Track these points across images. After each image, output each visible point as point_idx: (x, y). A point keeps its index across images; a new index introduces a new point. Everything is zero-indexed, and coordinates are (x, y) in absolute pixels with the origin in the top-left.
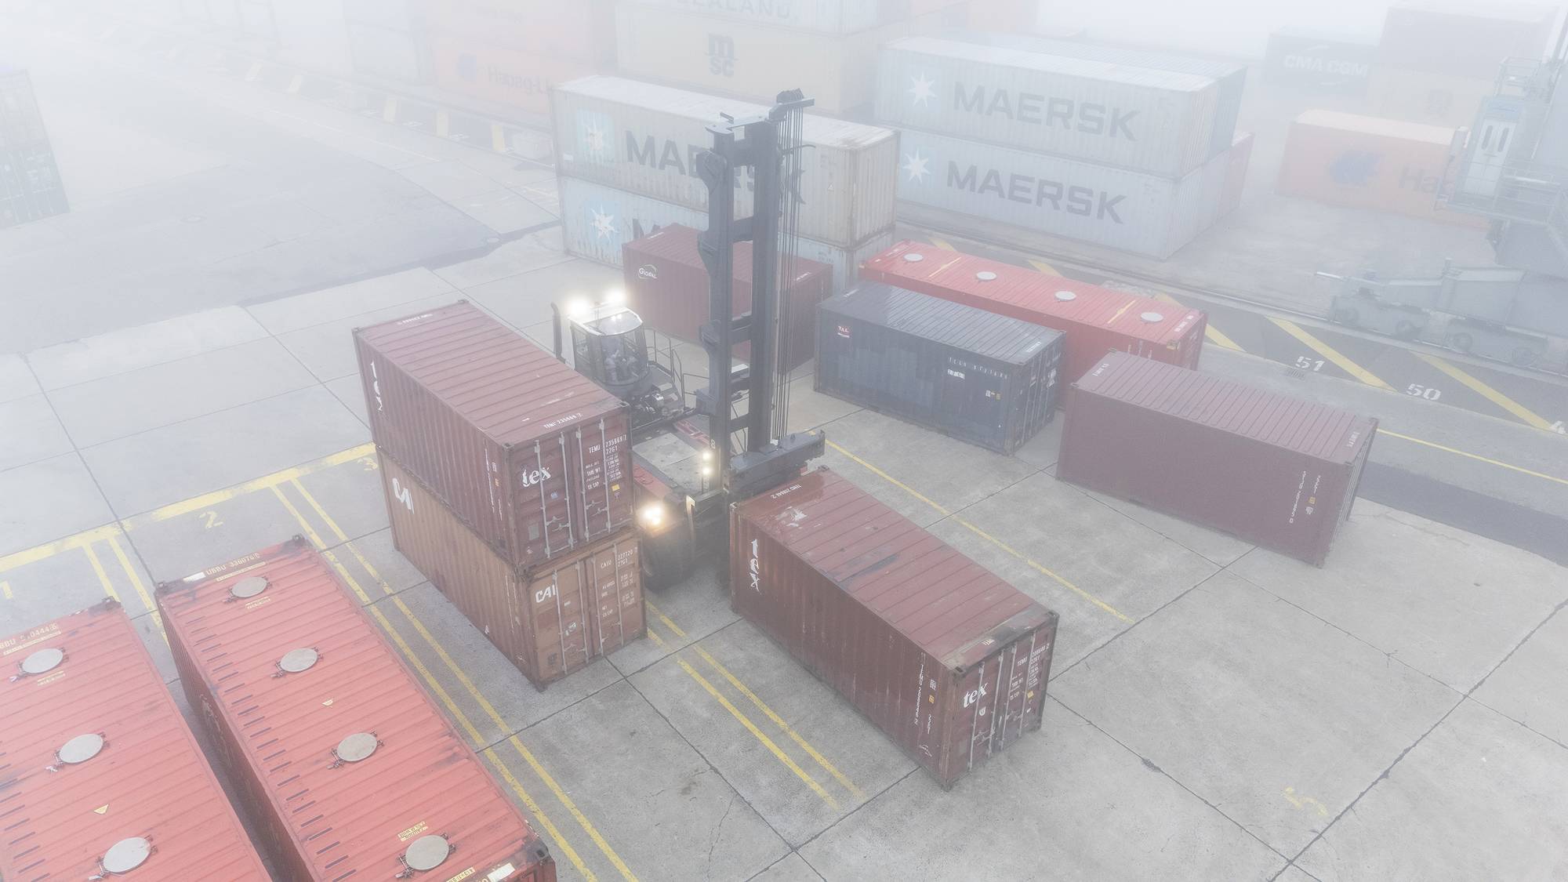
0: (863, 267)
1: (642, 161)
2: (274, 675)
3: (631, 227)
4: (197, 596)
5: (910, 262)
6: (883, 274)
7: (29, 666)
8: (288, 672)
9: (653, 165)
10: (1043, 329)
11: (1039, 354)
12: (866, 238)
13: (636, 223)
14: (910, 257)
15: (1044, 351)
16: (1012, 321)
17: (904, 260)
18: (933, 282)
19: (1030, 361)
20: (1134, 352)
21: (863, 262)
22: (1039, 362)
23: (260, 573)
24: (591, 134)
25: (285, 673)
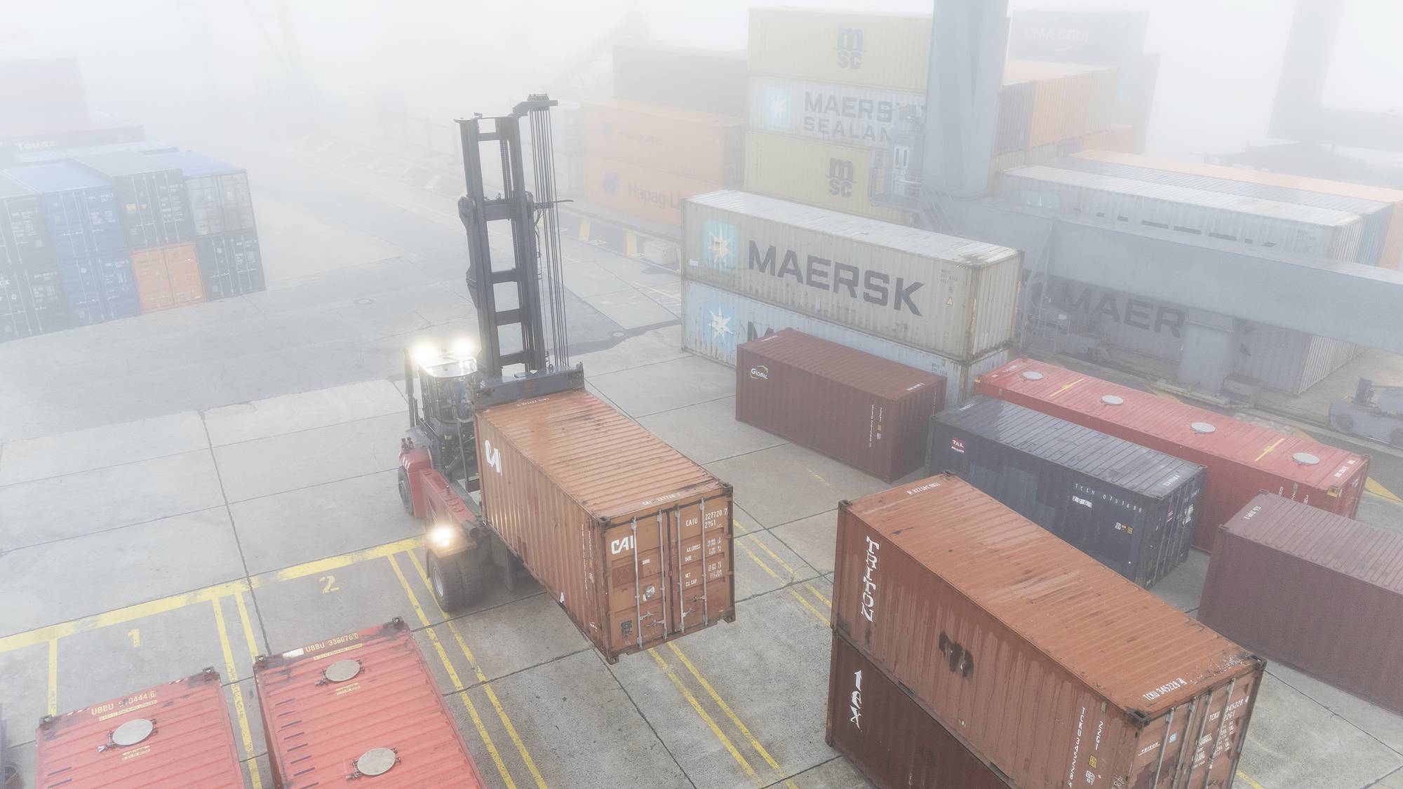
0: (979, 382)
1: (762, 269)
2: (349, 777)
3: (747, 330)
4: (291, 675)
5: (1029, 380)
6: (1000, 390)
7: (121, 737)
8: (363, 775)
9: (773, 273)
10: (1179, 462)
11: (1177, 490)
12: (983, 353)
13: (751, 325)
14: (1029, 375)
15: (1184, 485)
16: (1144, 450)
17: (1023, 377)
18: (1055, 402)
19: (1169, 496)
20: (1287, 494)
21: (980, 376)
22: (1176, 499)
23: (356, 655)
24: (716, 243)
25: (361, 775)
